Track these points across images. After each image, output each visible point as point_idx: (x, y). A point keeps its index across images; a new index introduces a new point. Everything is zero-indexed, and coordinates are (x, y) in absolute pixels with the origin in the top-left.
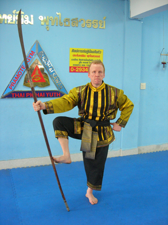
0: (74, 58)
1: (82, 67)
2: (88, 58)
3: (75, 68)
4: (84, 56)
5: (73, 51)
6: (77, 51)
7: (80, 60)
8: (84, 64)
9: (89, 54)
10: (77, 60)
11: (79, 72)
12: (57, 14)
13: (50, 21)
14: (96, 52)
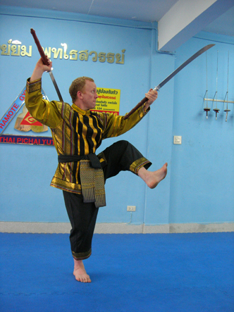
2: (100, 100)
9: (101, 94)
12: (62, 44)
13: (52, 53)
14: (110, 92)
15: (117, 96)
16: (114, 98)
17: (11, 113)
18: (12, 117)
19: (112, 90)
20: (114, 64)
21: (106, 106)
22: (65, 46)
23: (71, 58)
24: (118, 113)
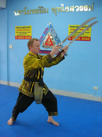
0: (71, 31)
2: (80, 31)
3: (71, 37)
6: (74, 27)
13: (57, 10)
14: (86, 27)
15: (90, 29)
16: (88, 30)
21: (83, 34)
22: (63, 5)
24: (90, 38)
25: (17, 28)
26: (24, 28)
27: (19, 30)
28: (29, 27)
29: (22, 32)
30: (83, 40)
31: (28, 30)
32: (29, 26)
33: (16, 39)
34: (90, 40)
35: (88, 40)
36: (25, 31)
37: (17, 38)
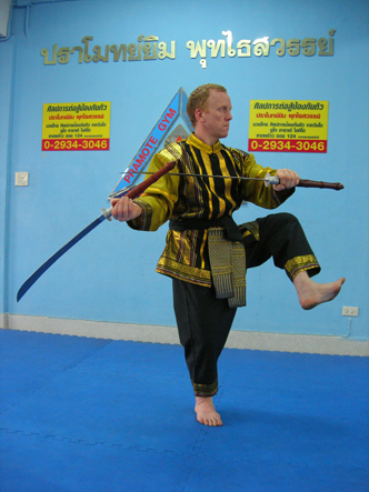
0: (259, 120)
1: (277, 141)
2: (291, 121)
3: (260, 142)
4: (282, 116)
5: (257, 106)
6: (268, 106)
7: (272, 124)
8: (282, 133)
9: (294, 112)
10: (266, 125)
11: (270, 150)
12: (224, 33)
13: (209, 49)
14: (310, 106)
15: (323, 113)
16: (318, 117)
17: (146, 152)
18: (147, 158)
19: (314, 103)
20: (316, 57)
21: (302, 131)
22: (229, 33)
23: (240, 54)
24: (325, 142)
25: (50, 109)
26: (79, 108)
27: (58, 118)
28: (101, 107)
29: (72, 126)
30: (303, 151)
31: (95, 117)
32: (99, 104)
33: (44, 149)
34: (325, 151)
35: (317, 151)
36: (84, 121)
37: (50, 145)
